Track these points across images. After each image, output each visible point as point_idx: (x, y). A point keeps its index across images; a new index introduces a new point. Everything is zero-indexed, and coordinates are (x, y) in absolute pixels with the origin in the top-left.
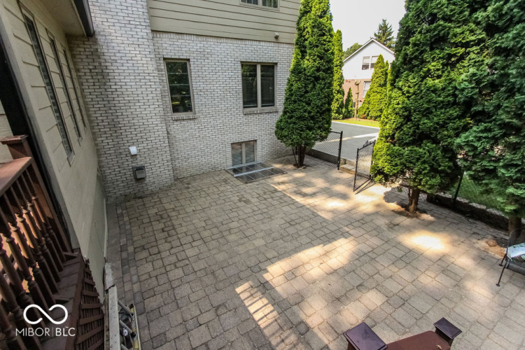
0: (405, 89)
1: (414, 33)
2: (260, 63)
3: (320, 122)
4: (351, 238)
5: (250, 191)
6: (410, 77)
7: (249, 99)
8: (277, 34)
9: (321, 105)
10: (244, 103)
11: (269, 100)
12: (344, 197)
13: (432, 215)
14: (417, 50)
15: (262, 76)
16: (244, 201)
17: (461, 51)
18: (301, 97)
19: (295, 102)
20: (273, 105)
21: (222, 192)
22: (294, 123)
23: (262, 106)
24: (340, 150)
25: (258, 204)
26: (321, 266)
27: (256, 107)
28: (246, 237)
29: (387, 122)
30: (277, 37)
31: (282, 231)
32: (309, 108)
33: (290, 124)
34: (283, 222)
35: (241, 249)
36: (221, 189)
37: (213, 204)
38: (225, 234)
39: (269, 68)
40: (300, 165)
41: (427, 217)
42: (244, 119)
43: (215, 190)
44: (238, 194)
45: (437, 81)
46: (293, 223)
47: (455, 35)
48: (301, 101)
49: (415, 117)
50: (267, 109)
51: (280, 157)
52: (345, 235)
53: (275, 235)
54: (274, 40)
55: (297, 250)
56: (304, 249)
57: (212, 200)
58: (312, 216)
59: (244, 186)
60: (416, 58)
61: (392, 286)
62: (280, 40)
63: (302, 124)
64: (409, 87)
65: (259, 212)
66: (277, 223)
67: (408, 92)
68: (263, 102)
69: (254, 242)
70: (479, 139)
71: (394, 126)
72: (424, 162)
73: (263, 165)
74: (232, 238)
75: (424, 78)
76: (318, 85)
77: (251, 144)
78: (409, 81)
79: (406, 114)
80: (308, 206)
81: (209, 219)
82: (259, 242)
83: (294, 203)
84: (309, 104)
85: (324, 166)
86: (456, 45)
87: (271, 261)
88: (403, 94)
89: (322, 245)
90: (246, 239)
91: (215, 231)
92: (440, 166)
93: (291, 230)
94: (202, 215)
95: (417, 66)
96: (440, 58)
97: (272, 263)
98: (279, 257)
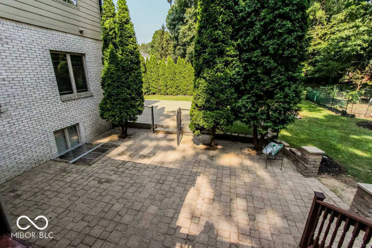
0: (208, 78)
1: (208, 46)
2: (69, 53)
3: (139, 101)
4: (202, 175)
5: (102, 171)
6: (209, 72)
7: (64, 86)
8: (81, 29)
9: (138, 89)
10: (60, 90)
11: (83, 87)
13: (221, 146)
14: (211, 57)
15: (73, 65)
16: (105, 182)
17: (231, 59)
18: (122, 83)
19: (118, 87)
20: (87, 91)
21: (72, 183)
22: (120, 104)
23: (78, 92)
24: (153, 119)
25: (119, 179)
26: (204, 201)
27: (72, 93)
28: (139, 211)
29: (199, 98)
30: (81, 32)
31: (160, 192)
32: (129, 91)
33: (117, 104)
34: (154, 184)
35: (143, 224)
36: (69, 180)
37: (74, 198)
38: (118, 218)
39: (78, 59)
40: (124, 136)
41: (219, 147)
42: (63, 106)
43: (61, 184)
44: (92, 178)
45: (222, 74)
46: (161, 182)
47: (227, 51)
48: (123, 86)
49: (217, 94)
50: (83, 94)
51: (101, 134)
52: (197, 174)
53: (158, 197)
54: (80, 34)
55: (182, 200)
56: (186, 196)
57: (70, 196)
58: (167, 171)
59: (89, 169)
60: (211, 61)
62: (85, 34)
63: (128, 104)
64: (209, 77)
65: (128, 185)
66: (150, 187)
67: (209, 80)
68: (78, 88)
69: (148, 211)
70: (247, 102)
71: (205, 100)
72: (224, 118)
73: (89, 145)
74: (127, 219)
75: (216, 72)
76: (133, 74)
77: (74, 129)
78: (207, 73)
79: (211, 92)
80: (159, 165)
81: (85, 215)
82: (153, 209)
83: (147, 167)
84: (129, 89)
86: (228, 56)
87: (175, 217)
88: (206, 81)
89: (192, 187)
90: (140, 214)
91: (104, 223)
92: (230, 119)
93: (165, 187)
94: (72, 215)
95: (212, 65)
96: (223, 62)
97: (177, 219)
98: (177, 212)
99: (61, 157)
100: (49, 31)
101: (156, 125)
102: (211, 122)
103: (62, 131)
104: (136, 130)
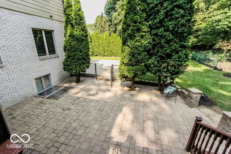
0: (130, 46)
1: (131, 26)
2: (44, 30)
3: (87, 60)
4: (126, 106)
5: (64, 103)
6: (131, 42)
7: (41, 50)
8: (51, 15)
9: (87, 52)
10: (38, 53)
11: (52, 51)
12: (109, 90)
13: (138, 88)
14: (133, 32)
15: (46, 37)
16: (67, 110)
17: (144, 34)
18: (77, 49)
19: (74, 51)
20: (55, 53)
21: (46, 110)
22: (76, 62)
23: (49, 54)
24: (96, 71)
25: (76, 108)
26: (127, 122)
27: (46, 55)
28: (87, 127)
29: (125, 58)
30: (51, 16)
31: (100, 116)
32: (81, 54)
33: (73, 62)
34: (97, 111)
35: (91, 135)
36: (44, 108)
37: (48, 119)
38: (74, 132)
39: (49, 33)
41: (137, 89)
42: (40, 63)
43: (40, 110)
44: (59, 107)
45: (139, 43)
46: (101, 110)
47: (143, 29)
48: (77, 51)
49: (136, 56)
50: (53, 56)
51: (64, 80)
52: (123, 105)
53: (99, 119)
54: (50, 18)
55: (114, 120)
56: (116, 119)
57: (45, 118)
58: (105, 103)
59: (57, 102)
60: (133, 35)
61: (150, 116)
62: (53, 18)
63: (80, 62)
64: (131, 45)
65: (81, 112)
66: (94, 113)
67: (131, 47)
68: (49, 52)
69: (93, 128)
70: (155, 61)
71: (128, 60)
72: (141, 71)
73: (57, 87)
74: (80, 132)
75: (136, 42)
76: (83, 43)
77: (47, 77)
78: (130, 43)
79: (132, 55)
80: (100, 100)
81: (55, 130)
82: (96, 126)
83: (93, 100)
84: (81, 52)
85: (89, 80)
86: (143, 32)
87: (109, 132)
88: (129, 47)
89: (120, 113)
90: (88, 129)
91: (66, 134)
92: (144, 71)
93: (103, 113)
94: (47, 129)
95: (133, 38)
96: (140, 36)
97: (111, 132)
98: (111, 128)
99: (40, 94)
100: (31, 16)
101: (98, 75)
102: (132, 73)
103: (40, 78)
104: (85, 78)
